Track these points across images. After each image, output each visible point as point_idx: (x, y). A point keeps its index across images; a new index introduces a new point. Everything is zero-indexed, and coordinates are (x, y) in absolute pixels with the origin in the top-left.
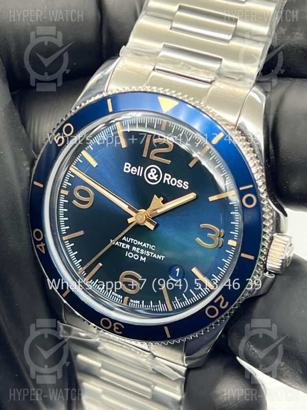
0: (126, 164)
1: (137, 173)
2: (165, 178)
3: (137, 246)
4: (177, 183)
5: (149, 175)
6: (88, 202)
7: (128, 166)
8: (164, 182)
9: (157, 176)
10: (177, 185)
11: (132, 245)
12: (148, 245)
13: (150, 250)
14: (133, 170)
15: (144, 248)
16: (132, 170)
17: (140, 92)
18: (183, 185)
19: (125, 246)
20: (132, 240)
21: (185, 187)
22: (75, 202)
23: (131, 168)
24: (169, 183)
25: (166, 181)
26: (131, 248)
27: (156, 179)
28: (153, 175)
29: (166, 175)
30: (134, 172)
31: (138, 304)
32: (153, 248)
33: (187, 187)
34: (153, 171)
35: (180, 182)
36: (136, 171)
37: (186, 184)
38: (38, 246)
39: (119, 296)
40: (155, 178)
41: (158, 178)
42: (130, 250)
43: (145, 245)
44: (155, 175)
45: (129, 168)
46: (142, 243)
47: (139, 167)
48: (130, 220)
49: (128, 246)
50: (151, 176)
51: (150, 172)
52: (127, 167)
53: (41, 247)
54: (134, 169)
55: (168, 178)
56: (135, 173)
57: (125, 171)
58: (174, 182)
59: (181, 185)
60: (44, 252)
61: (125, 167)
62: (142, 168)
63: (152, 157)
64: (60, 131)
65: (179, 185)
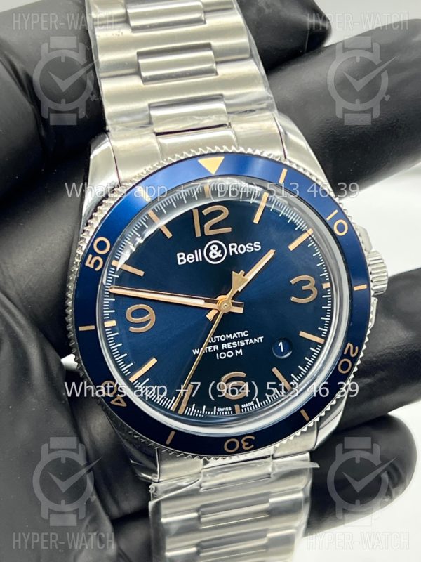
1: (195, 259)
2: (231, 250)
3: (226, 342)
4: (247, 249)
5: (211, 254)
6: (150, 320)
7: (181, 256)
8: (231, 254)
9: (220, 251)
10: (248, 251)
11: (219, 343)
12: (238, 333)
13: (244, 338)
14: (190, 258)
15: (236, 340)
16: (188, 258)
17: (173, 164)
18: (254, 247)
19: (212, 349)
20: (218, 337)
21: (257, 248)
22: (132, 329)
23: (186, 257)
24: (237, 253)
25: (233, 252)
26: (220, 347)
27: (221, 256)
28: (216, 253)
29: (230, 245)
30: (191, 260)
31: (252, 406)
32: (246, 334)
33: (260, 247)
34: (214, 248)
35: (249, 246)
36: (193, 257)
37: (257, 244)
38: (113, 402)
39: (227, 409)
40: (219, 254)
41: (223, 253)
42: (220, 350)
43: (235, 336)
44: (218, 251)
45: (183, 258)
46: (231, 335)
47: (196, 251)
48: (210, 316)
49: (216, 347)
50: (214, 254)
51: (211, 251)
52: (182, 258)
53: (118, 401)
54: (190, 256)
55: (234, 248)
56: (193, 260)
57: (180, 263)
58: (242, 249)
59: (252, 248)
60: (124, 404)
61: (179, 259)
62: (200, 251)
63: (208, 232)
64: (90, 251)
65: (250, 249)
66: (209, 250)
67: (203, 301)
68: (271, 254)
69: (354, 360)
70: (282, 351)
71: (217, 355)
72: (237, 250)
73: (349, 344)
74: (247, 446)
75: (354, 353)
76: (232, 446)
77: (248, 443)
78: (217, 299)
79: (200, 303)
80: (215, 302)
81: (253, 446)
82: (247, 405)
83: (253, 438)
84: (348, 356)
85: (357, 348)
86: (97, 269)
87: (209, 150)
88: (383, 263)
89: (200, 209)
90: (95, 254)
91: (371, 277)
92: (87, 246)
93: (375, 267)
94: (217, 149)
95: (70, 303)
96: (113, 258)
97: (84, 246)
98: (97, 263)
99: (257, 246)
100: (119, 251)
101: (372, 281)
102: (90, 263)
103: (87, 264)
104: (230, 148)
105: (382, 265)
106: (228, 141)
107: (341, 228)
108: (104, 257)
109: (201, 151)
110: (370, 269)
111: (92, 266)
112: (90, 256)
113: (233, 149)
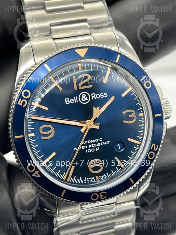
0: (66, 99)
1: (74, 101)
2: (92, 97)
4: (100, 96)
5: (82, 99)
6: (52, 133)
7: (67, 100)
8: (92, 99)
9: (87, 97)
10: (101, 97)
11: (87, 144)
12: (97, 139)
13: (100, 142)
14: (72, 101)
15: (96, 143)
16: (71, 101)
18: (104, 95)
19: (84, 147)
20: (87, 141)
21: (106, 96)
22: (42, 137)
23: (69, 100)
24: (95, 98)
25: (93, 98)
26: (88, 147)
27: (87, 100)
28: (85, 98)
29: (92, 94)
30: (72, 102)
31: (105, 177)
32: (101, 139)
33: (107, 95)
34: (84, 96)
35: (102, 94)
36: (73, 100)
37: (105, 94)
38: (33, 175)
39: (92, 178)
40: (86, 99)
41: (88, 98)
42: (88, 148)
43: (95, 141)
44: (86, 97)
45: (68, 101)
46: (93, 140)
47: (75, 97)
48: (82, 130)
49: (86, 147)
50: (84, 99)
51: (82, 97)
53: (36, 174)
54: (72, 100)
55: (94, 96)
56: (73, 102)
57: (66, 104)
58: (98, 96)
59: (103, 96)
60: (39, 176)
61: (66, 101)
62: (76, 97)
63: (81, 88)
64: (21, 97)
65: (102, 96)
66: (81, 97)
67: (79, 123)
68: (113, 98)
69: (156, 152)
70: (119, 148)
71: (87, 150)
72: (95, 96)
73: (153, 144)
74: (102, 197)
75: (156, 148)
76: (95, 197)
77: (103, 196)
78: (86, 122)
79: (77, 123)
80: (85, 123)
81: (105, 197)
82: (102, 176)
83: (106, 193)
84: (153, 150)
85: (157, 146)
86: (24, 106)
87: (80, 45)
88: (169, 103)
89: (77, 76)
90: (23, 98)
91: (163, 110)
92: (19, 95)
93: (165, 105)
94: (84, 45)
95: (10, 124)
96: (32, 101)
97: (17, 95)
98: (24, 103)
99: (106, 95)
100: (35, 97)
101: (164, 112)
102: (20, 103)
103: (19, 103)
104: (91, 44)
105: (169, 104)
106: (90, 41)
107: (148, 85)
108: (28, 100)
109: (77, 46)
110: (163, 106)
111: (21, 104)
112: (20, 99)
113: (93, 45)
